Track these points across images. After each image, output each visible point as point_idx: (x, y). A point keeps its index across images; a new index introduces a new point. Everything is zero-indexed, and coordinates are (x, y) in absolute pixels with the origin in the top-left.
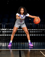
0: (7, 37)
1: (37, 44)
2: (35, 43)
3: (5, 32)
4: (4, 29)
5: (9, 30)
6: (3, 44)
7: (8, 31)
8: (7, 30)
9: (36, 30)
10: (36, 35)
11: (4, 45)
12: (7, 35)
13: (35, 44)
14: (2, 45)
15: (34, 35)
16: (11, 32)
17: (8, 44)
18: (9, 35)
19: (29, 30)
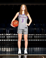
0: (11, 42)
1: (41, 49)
3: (9, 37)
5: (13, 35)
6: (7, 49)
9: (40, 35)
10: (40, 40)
12: (11, 40)
16: (15, 37)
17: (12, 49)
18: (13, 40)
19: (33, 35)
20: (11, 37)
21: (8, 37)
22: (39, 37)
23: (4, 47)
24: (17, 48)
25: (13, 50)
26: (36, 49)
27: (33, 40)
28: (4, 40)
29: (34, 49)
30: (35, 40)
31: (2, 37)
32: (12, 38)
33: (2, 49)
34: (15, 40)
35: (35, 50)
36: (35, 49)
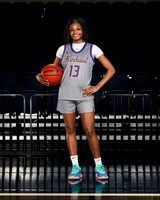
0: (42, 146)
2: (151, 169)
3: (34, 125)
4: (28, 116)
5: (50, 117)
6: (25, 173)
7: (45, 121)
8: (42, 118)
9: (154, 117)
10: (154, 138)
11: (27, 176)
12: (42, 138)
13: (151, 173)
14: (21, 175)
15: (147, 138)
16: (55, 125)
17: (45, 173)
18: (49, 138)
19: (125, 117)
20: (41, 125)
21: (28, 125)
22: (147, 125)
23: (15, 162)
24: (63, 169)
25: (48, 175)
26: (137, 173)
27: (126, 138)
28: (15, 138)
29: (130, 173)
30: (133, 138)
31: (7, 125)
32: (45, 131)
33: (7, 170)
34: (56, 138)
35: (134, 176)
36: (133, 170)
